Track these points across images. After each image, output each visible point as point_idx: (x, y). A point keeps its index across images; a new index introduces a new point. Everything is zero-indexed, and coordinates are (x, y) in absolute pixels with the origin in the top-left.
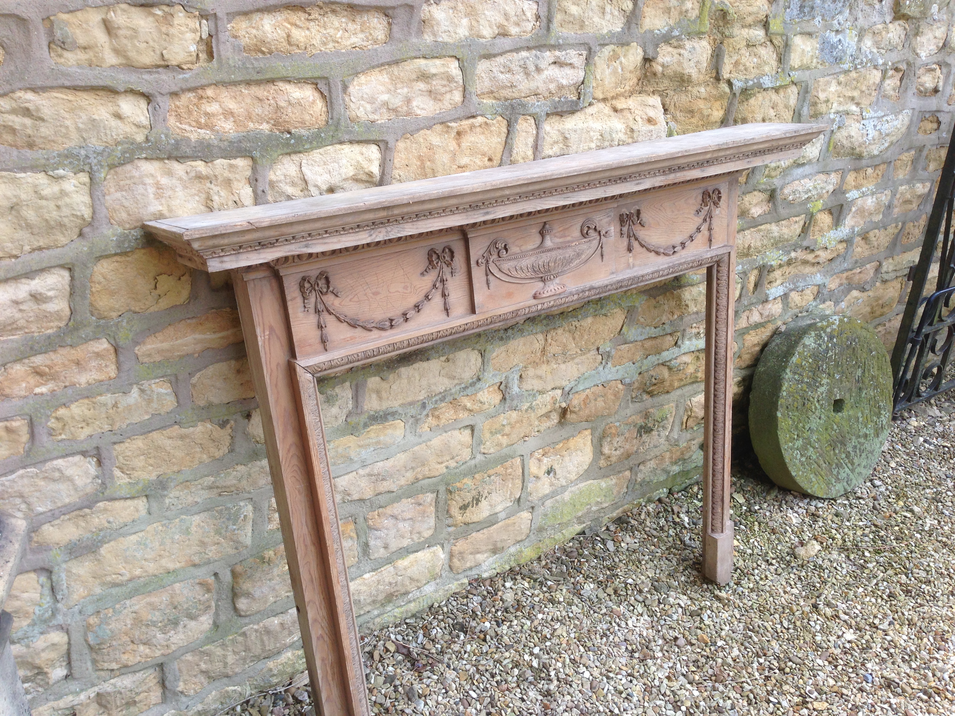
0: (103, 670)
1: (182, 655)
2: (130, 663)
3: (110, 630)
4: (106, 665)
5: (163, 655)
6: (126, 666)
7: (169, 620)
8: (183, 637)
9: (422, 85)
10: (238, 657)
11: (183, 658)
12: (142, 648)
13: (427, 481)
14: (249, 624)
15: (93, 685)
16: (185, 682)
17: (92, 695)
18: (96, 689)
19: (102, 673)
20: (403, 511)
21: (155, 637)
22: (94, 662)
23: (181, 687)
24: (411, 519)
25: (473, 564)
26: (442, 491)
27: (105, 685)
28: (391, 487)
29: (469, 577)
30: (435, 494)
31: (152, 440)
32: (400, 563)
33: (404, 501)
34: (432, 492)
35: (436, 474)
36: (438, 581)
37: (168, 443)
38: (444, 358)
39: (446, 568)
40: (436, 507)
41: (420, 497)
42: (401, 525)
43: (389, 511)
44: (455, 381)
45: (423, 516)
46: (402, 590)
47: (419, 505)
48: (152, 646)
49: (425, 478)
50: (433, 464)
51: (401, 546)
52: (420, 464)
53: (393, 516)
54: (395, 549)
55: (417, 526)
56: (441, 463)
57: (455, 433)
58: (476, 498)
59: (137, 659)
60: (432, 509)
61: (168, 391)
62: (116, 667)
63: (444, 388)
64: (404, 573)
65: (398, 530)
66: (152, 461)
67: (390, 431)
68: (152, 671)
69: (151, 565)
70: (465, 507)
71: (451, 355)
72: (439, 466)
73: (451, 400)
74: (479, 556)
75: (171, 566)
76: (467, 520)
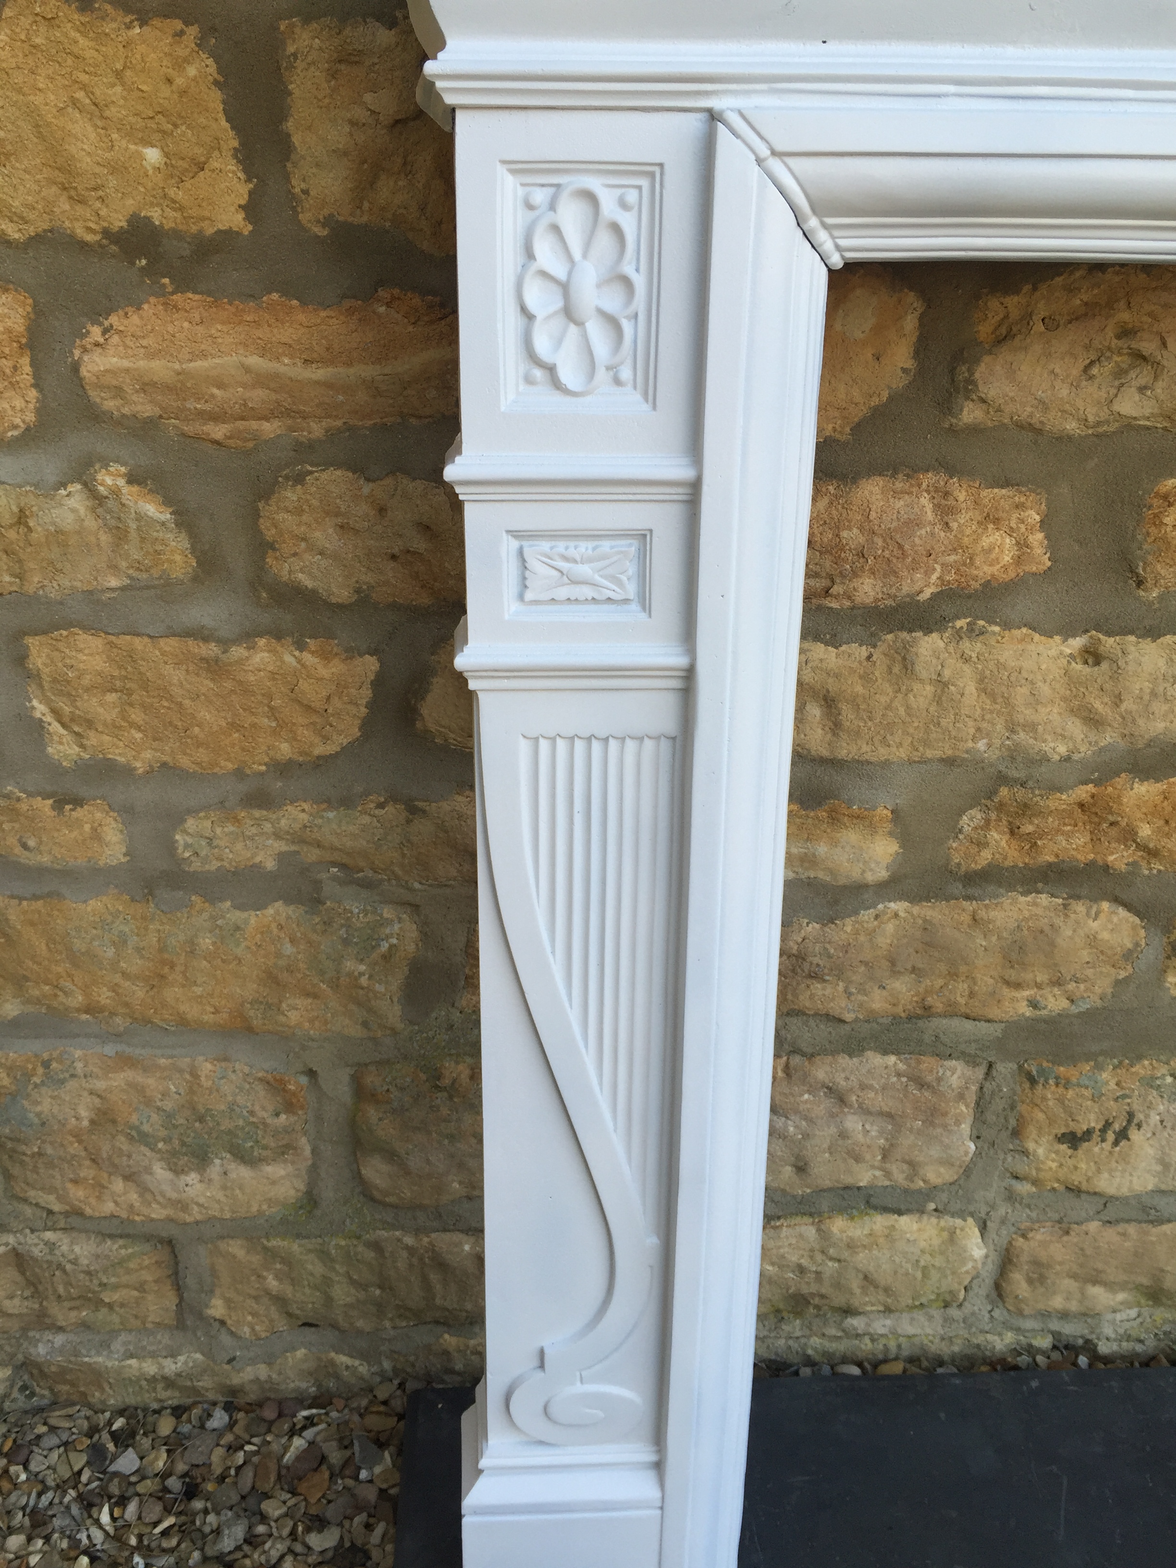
0: (25, 1200)
1: (222, 1238)
2: (88, 1211)
3: (38, 1115)
4: (34, 1195)
5: (171, 1220)
6: (80, 1213)
7: (183, 1144)
8: (220, 1195)
10: (362, 1295)
11: (222, 1245)
12: (118, 1185)
13: (957, 1024)
14: (394, 1227)
15: (4, 1228)
16: (228, 1301)
17: (1, 1249)
18: (10, 1240)
19: (28, 1211)
20: (863, 1087)
21: (148, 1170)
22: (8, 1178)
23: (217, 1308)
24: (889, 1116)
25: (1074, 1306)
26: (1005, 1069)
27: (31, 1239)
28: (841, 1006)
29: (1056, 1334)
30: (980, 1072)
31: (131, 655)
32: (839, 1226)
33: (875, 1060)
34: (971, 1060)
35: (994, 1012)
36: (954, 1312)
37: (175, 675)
38: (1077, 643)
39: (983, 1288)
40: (980, 1107)
41: (928, 1062)
42: (853, 1123)
43: (821, 1072)
44: (1109, 738)
45: (929, 1122)
46: (839, 1300)
47: (922, 1085)
48: (144, 1190)
49: (952, 1012)
50: (985, 981)
51: (849, 1180)
52: (942, 967)
53: (831, 1090)
54: (827, 1183)
55: (906, 1141)
56: (1018, 986)
57: (1080, 907)
58: (1117, 1126)
59: (109, 1207)
60: (965, 1110)
61: (166, 516)
62: (56, 1207)
63: (1062, 749)
64: (846, 1255)
65: (843, 1135)
66: (137, 715)
67: (851, 836)
68: (147, 1247)
69: (139, 993)
70: (1073, 1140)
71: (1109, 643)
72: (1006, 991)
73: (1083, 792)
74: (1096, 1291)
75: (192, 1011)
76: (1076, 1179)
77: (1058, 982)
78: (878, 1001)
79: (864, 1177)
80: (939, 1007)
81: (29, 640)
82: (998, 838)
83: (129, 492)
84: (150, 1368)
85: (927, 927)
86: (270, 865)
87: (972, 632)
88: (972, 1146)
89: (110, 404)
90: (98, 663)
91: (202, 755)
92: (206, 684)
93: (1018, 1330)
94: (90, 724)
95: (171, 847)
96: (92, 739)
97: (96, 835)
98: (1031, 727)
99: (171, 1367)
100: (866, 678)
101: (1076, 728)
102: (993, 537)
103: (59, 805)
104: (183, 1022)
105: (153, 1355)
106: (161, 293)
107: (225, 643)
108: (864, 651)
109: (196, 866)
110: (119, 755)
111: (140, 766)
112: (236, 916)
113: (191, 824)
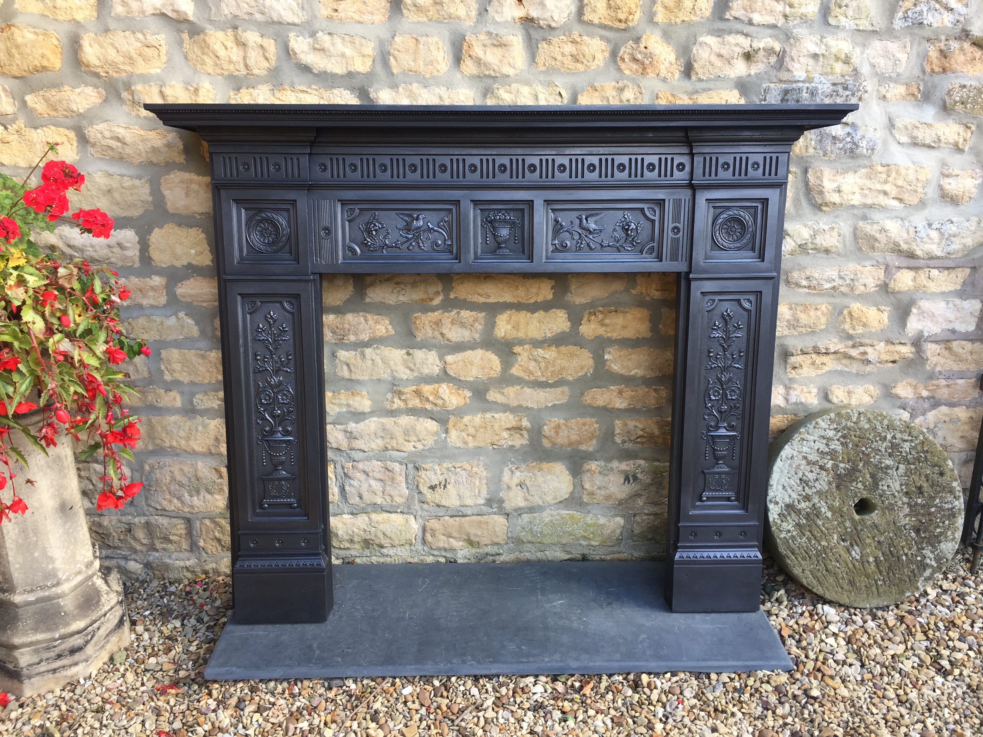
0: (151, 506)
1: (203, 518)
2: (167, 509)
3: (156, 478)
4: (153, 504)
5: (190, 512)
6: (165, 510)
7: (193, 487)
8: (203, 504)
11: (203, 521)
12: (175, 501)
13: (395, 452)
15: (144, 515)
16: (204, 540)
17: (143, 521)
18: (146, 518)
19: (151, 509)
20: (373, 471)
21: (183, 496)
22: (147, 498)
23: (201, 543)
24: (381, 480)
25: (446, 546)
26: (410, 466)
27: (151, 518)
28: (363, 447)
29: (445, 557)
30: (404, 467)
31: (184, 354)
32: (374, 516)
33: (375, 462)
34: (401, 463)
35: (404, 449)
36: (413, 548)
37: (194, 359)
38: (404, 351)
39: (419, 540)
40: (407, 479)
41: (389, 463)
42: (373, 482)
43: (360, 466)
44: (416, 374)
45: (393, 482)
46: (377, 542)
47: (389, 470)
48: (183, 503)
49: (393, 449)
50: (401, 440)
51: (374, 501)
52: (389, 436)
53: (364, 472)
54: (369, 502)
55: (388, 488)
56: (409, 441)
57: (421, 419)
58: (443, 483)
59: (173, 508)
60: (402, 479)
61: (193, 322)
62: (159, 508)
63: (406, 377)
64: (376, 525)
65: (370, 486)
66: (185, 369)
67: (358, 398)
68: (183, 522)
69: (183, 442)
70: (433, 488)
71: (411, 351)
72: (406, 443)
73: (414, 388)
74: (451, 540)
75: (196, 448)
76: (437, 501)
77: (419, 441)
78: (374, 446)
79: (379, 501)
80: (390, 448)
81: (162, 351)
82: (396, 400)
83: (185, 317)
84: (182, 564)
85: (383, 424)
86: (216, 407)
87: (378, 348)
88: (407, 491)
89: (182, 299)
90: (177, 356)
91: (200, 379)
92: (201, 361)
93: (433, 555)
94: (174, 371)
95: (191, 402)
96: (175, 374)
97: (174, 399)
98: (397, 371)
99: (188, 563)
100: (355, 359)
101: (408, 372)
102: (378, 327)
103: (166, 392)
104: (194, 451)
105: (183, 560)
106: (193, 277)
107: (206, 351)
108: (354, 353)
109: (198, 407)
110: (181, 379)
111: (186, 382)
112: (207, 421)
113: (197, 396)
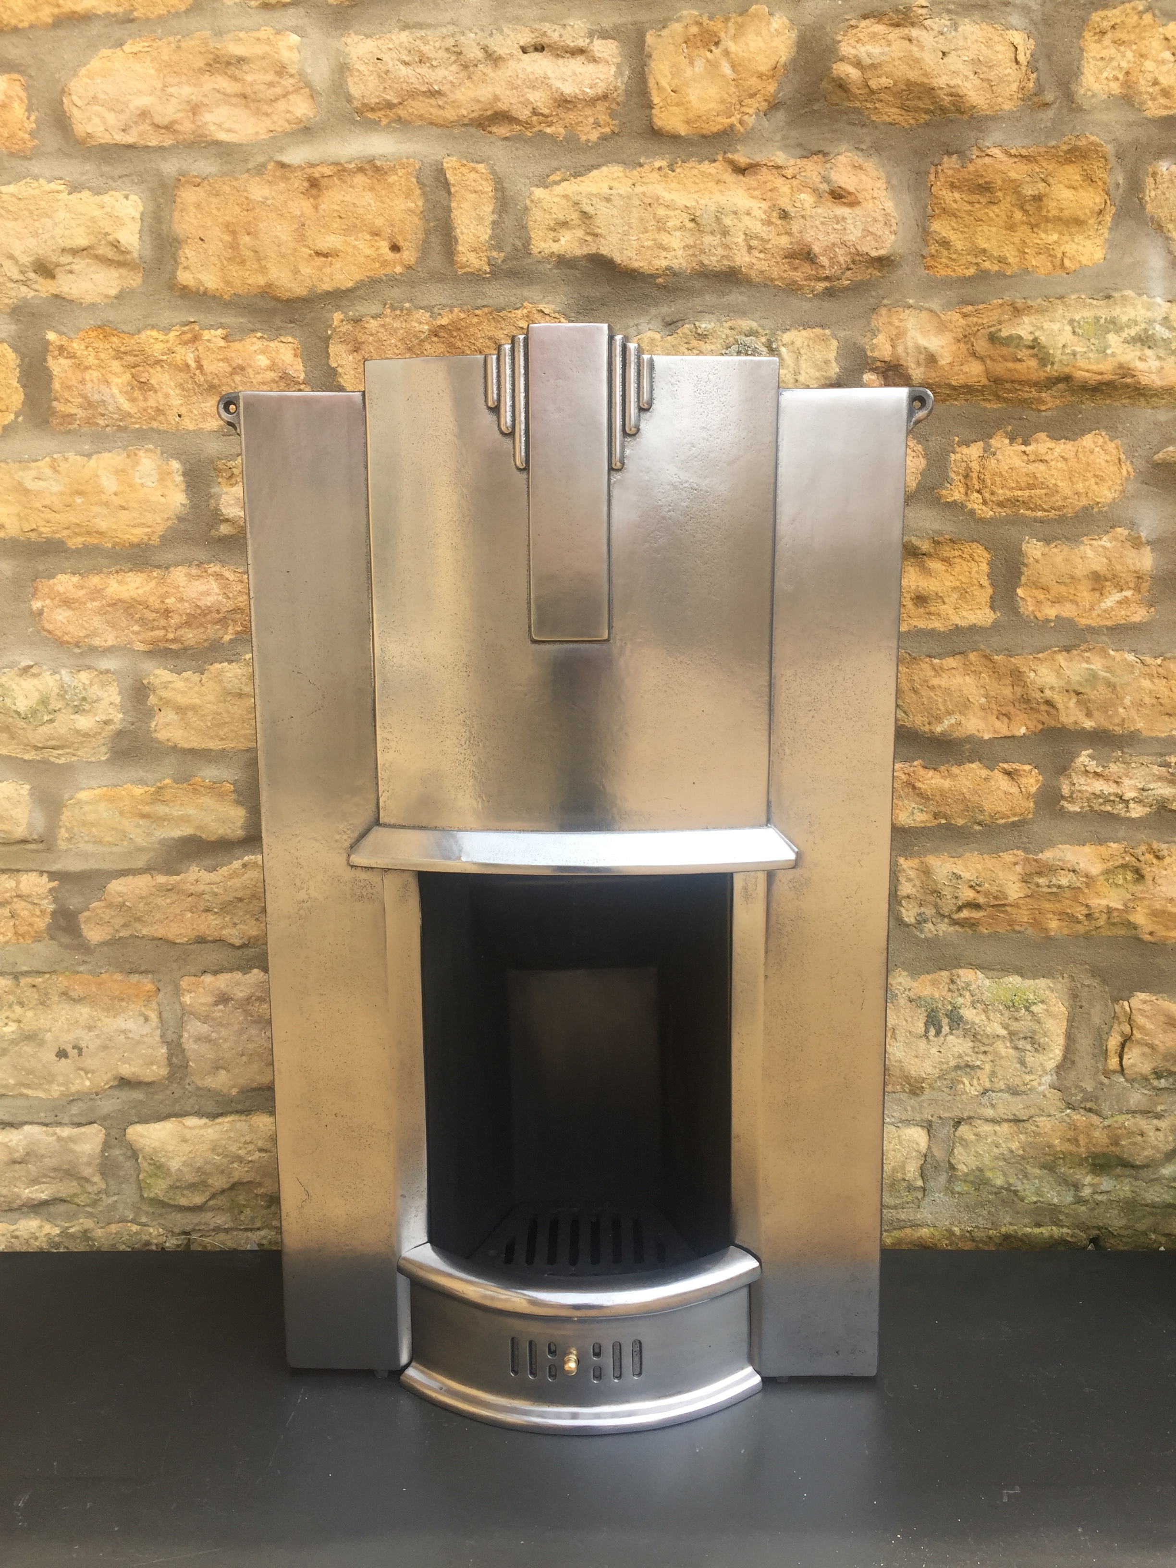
9: (222, 82)
